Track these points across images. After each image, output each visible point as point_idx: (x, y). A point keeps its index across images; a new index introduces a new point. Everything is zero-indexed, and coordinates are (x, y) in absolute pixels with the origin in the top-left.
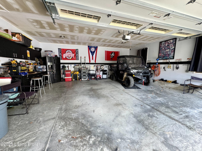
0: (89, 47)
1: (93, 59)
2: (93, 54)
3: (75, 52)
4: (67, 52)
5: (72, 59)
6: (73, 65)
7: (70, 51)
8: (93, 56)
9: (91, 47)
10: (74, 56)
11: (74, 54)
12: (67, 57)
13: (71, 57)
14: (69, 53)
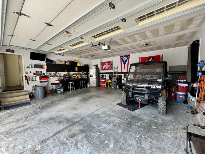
0: (121, 56)
1: (124, 68)
2: (125, 63)
3: (110, 63)
4: (105, 64)
5: (108, 69)
6: (109, 74)
7: (107, 63)
8: (125, 65)
9: (123, 57)
10: (109, 67)
11: (109, 66)
12: (105, 68)
13: (108, 68)
14: (106, 65)
